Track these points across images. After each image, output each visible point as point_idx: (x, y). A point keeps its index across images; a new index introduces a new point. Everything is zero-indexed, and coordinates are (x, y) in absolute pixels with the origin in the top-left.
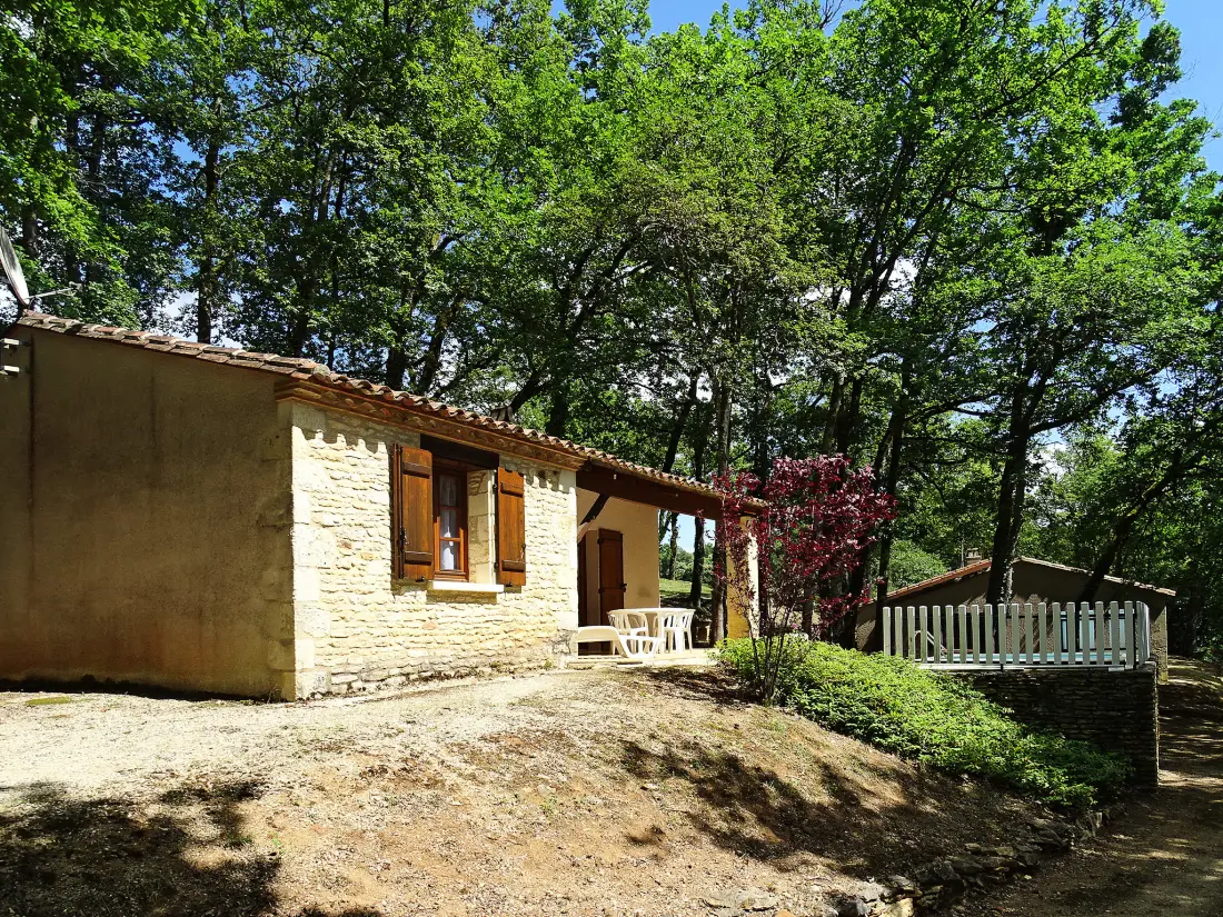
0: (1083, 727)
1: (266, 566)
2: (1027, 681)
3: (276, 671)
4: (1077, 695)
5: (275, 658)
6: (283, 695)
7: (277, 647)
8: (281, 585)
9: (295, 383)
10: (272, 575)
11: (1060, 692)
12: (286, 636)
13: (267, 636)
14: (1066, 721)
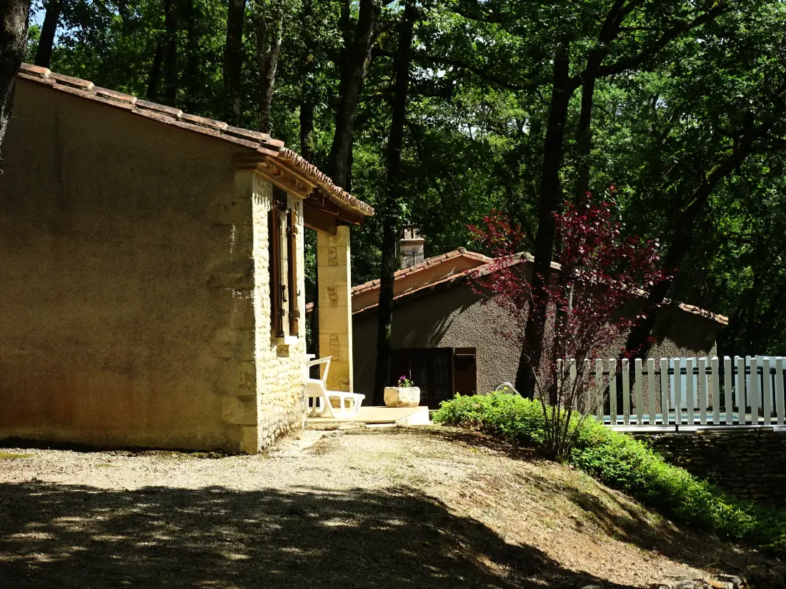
0: (752, 491)
1: (220, 325)
2: (702, 443)
3: (232, 426)
4: (747, 457)
5: (232, 414)
6: (242, 447)
7: (235, 403)
8: (239, 344)
9: (261, 158)
10: (228, 334)
11: (733, 454)
12: (245, 392)
13: (220, 391)
14: (738, 485)
